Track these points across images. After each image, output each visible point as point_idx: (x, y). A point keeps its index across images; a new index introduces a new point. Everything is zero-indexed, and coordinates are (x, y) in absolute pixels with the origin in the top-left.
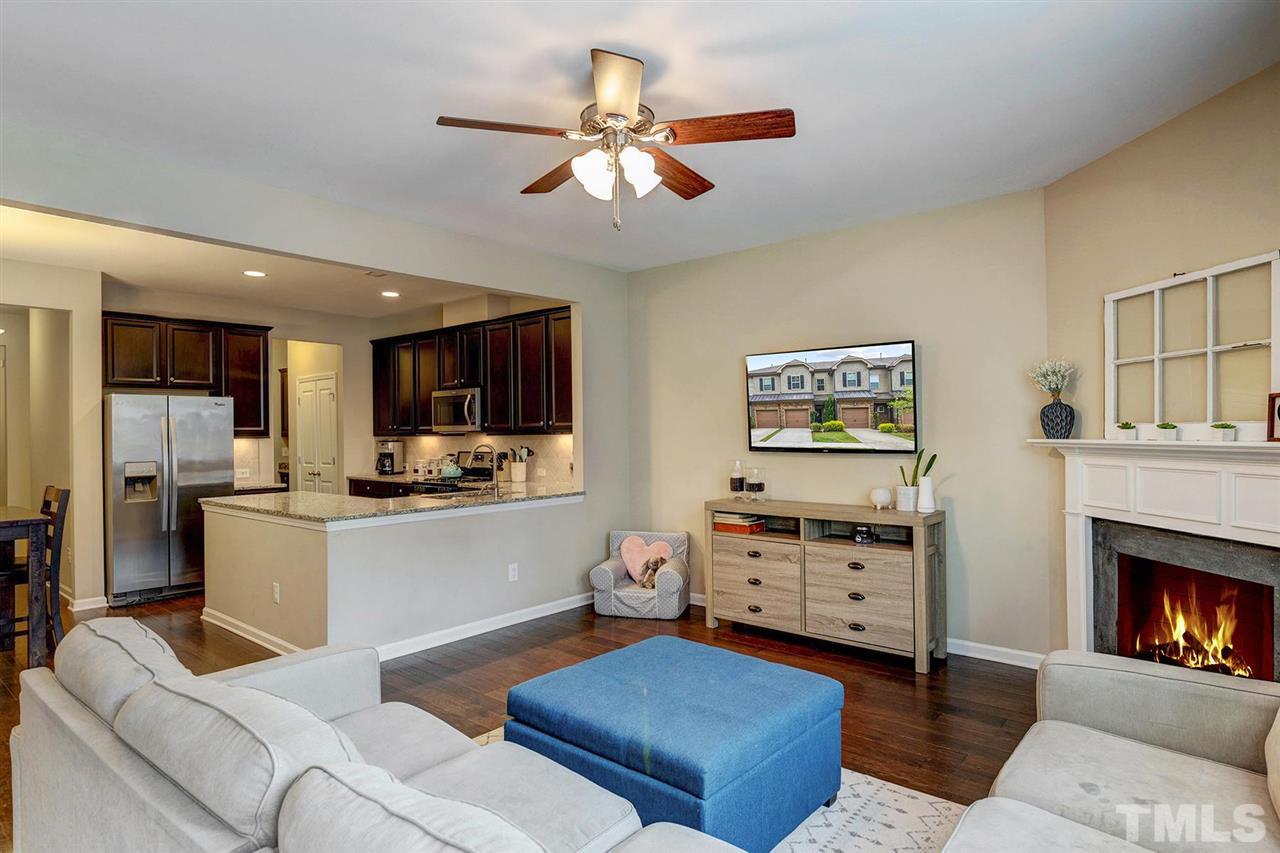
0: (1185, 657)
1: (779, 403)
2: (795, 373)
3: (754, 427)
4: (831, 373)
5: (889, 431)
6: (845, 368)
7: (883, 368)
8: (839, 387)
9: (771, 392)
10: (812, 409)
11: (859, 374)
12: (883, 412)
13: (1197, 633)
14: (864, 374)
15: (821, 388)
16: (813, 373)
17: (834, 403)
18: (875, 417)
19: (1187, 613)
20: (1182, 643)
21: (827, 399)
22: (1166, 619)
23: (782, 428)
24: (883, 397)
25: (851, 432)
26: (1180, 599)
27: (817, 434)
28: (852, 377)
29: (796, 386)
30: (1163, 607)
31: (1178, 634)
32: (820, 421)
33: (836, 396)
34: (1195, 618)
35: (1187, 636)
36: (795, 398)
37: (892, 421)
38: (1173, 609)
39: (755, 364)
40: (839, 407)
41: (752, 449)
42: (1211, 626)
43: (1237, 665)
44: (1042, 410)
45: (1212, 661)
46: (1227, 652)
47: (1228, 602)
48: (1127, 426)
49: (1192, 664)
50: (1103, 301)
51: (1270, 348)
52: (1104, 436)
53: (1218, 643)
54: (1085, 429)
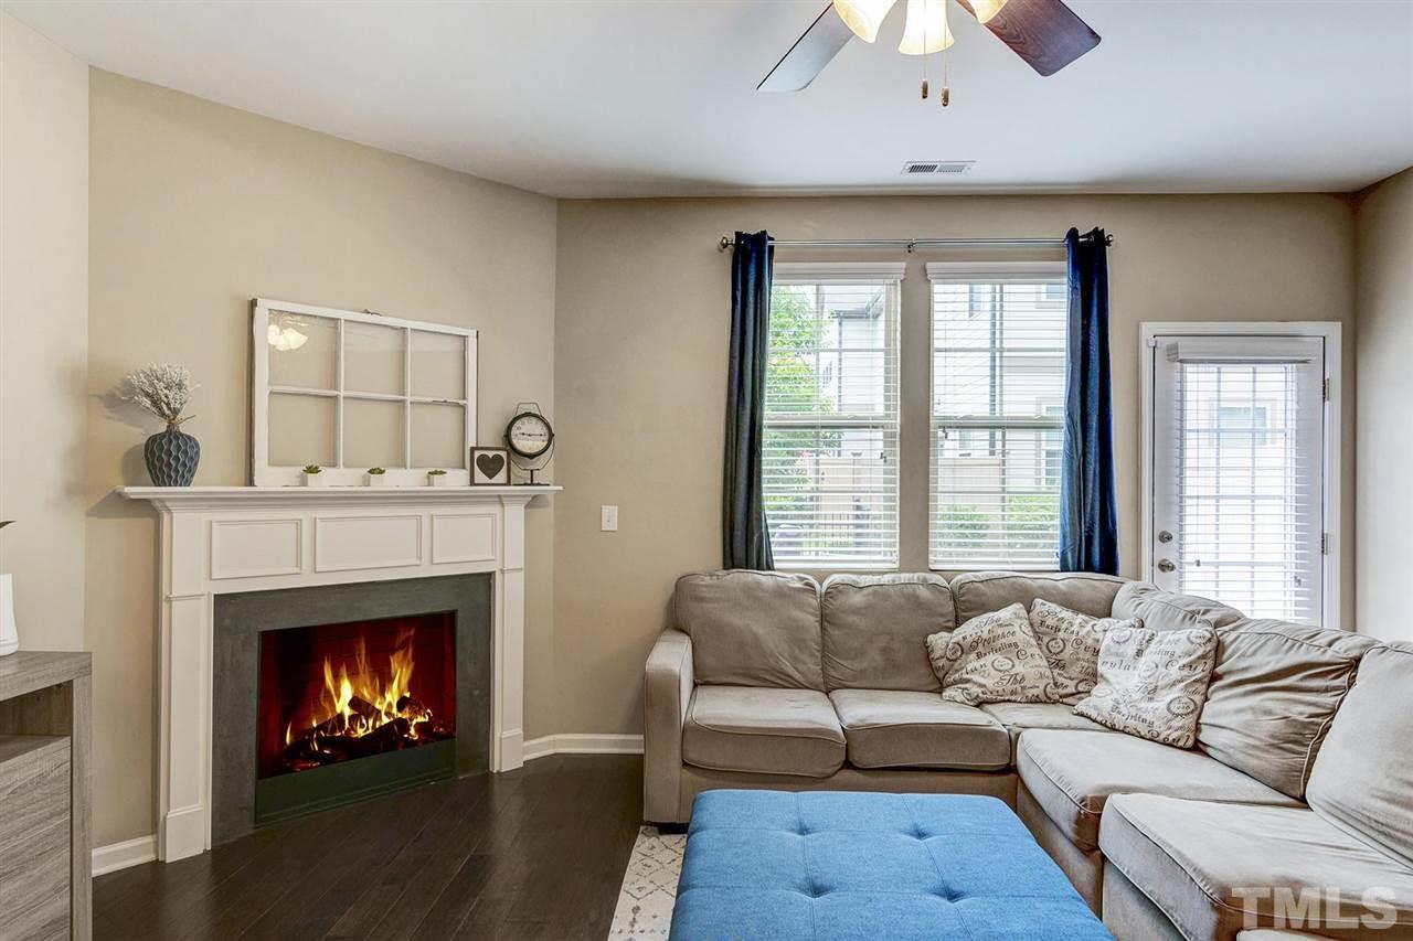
0: (352, 728)
13: (366, 694)
19: (353, 675)
20: (348, 712)
22: (328, 691)
26: (345, 662)
30: (324, 678)
31: (343, 706)
34: (364, 677)
35: (355, 703)
38: (337, 677)
42: (384, 680)
43: (415, 713)
44: (153, 439)
45: (386, 720)
46: (402, 703)
47: (404, 646)
48: (312, 470)
49: (361, 732)
50: (253, 303)
51: (463, 408)
52: (251, 483)
53: (392, 697)
54: (213, 471)
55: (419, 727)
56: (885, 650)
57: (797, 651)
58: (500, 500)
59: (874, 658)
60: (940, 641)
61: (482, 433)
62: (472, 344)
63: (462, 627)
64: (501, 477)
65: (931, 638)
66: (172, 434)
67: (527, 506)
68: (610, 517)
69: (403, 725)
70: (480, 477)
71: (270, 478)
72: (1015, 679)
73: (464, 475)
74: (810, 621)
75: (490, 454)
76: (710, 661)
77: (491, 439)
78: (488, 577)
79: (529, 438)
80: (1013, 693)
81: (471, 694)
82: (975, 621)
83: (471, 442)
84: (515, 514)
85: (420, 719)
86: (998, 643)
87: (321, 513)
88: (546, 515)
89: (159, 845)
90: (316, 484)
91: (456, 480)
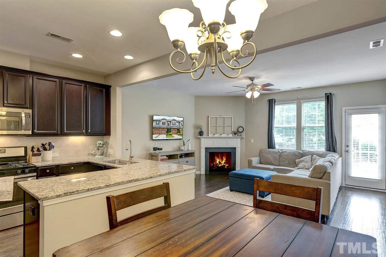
1: (160, 128)
2: (164, 121)
3: (153, 134)
4: (171, 122)
5: (179, 135)
6: (173, 121)
7: (179, 122)
8: (172, 125)
9: (158, 125)
10: (166, 130)
11: (175, 123)
12: (178, 131)
13: (220, 161)
14: (176, 123)
15: (168, 125)
16: (167, 122)
17: (170, 129)
18: (177, 132)
19: (219, 158)
20: (218, 163)
21: (169, 128)
23: (160, 134)
24: (178, 128)
25: (173, 135)
26: (218, 157)
27: (167, 136)
28: (174, 123)
29: (164, 124)
30: (215, 158)
31: (218, 162)
32: (168, 133)
33: (171, 127)
34: (220, 159)
35: (219, 162)
36: (163, 127)
37: (179, 133)
38: (217, 159)
39: (155, 118)
40: (172, 130)
41: (153, 140)
42: (222, 160)
43: (226, 165)
44: (200, 132)
45: (223, 165)
46: (225, 163)
47: (225, 156)
48: (214, 134)
49: (220, 166)
50: (208, 117)
51: (232, 126)
52: (208, 136)
53: (223, 162)
54: (205, 135)
55: (227, 166)
56: (288, 161)
57: (275, 160)
58: (236, 138)
59: (287, 162)
60: (297, 160)
61: (234, 129)
62: (233, 118)
63: (232, 154)
64: (237, 135)
65: (296, 160)
66: (201, 131)
67: (241, 139)
68: (252, 141)
69: (225, 166)
70: (234, 135)
71: (210, 135)
72: (304, 166)
73: (232, 135)
74: (278, 156)
75: (235, 132)
76: (262, 160)
77: (236, 130)
78: (235, 148)
79: (241, 130)
80: (304, 168)
81: (233, 163)
82: (304, 157)
83: (233, 131)
84: (239, 140)
85: (227, 165)
86: (305, 161)
87: (215, 139)
88: (244, 140)
89: (201, 172)
90: (215, 136)
91: (231, 135)
